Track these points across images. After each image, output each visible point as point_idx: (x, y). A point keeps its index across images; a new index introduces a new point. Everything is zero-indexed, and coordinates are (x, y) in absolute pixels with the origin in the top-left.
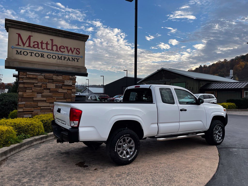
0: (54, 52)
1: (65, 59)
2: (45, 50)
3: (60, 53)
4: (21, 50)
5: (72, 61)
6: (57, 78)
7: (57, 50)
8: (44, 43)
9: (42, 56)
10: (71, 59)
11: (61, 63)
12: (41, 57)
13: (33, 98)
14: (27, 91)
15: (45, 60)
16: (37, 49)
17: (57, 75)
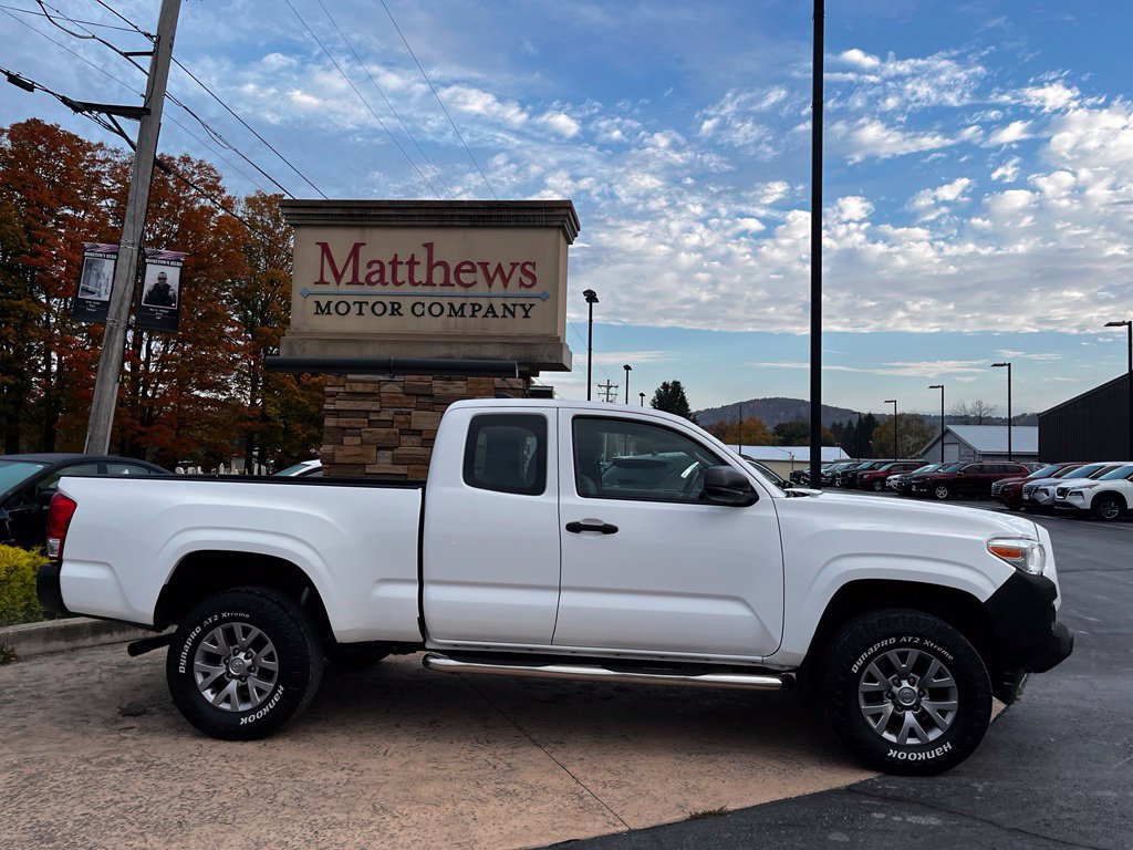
0: (438, 290)
1: (476, 314)
2: (407, 288)
3: (458, 289)
4: (330, 298)
5: (504, 316)
6: (447, 389)
7: (446, 283)
8: (401, 263)
9: (396, 310)
10: (499, 310)
11: (460, 332)
12: (392, 314)
13: (364, 465)
14: (347, 440)
15: (407, 324)
16: (378, 288)
17: (449, 380)
